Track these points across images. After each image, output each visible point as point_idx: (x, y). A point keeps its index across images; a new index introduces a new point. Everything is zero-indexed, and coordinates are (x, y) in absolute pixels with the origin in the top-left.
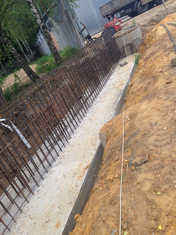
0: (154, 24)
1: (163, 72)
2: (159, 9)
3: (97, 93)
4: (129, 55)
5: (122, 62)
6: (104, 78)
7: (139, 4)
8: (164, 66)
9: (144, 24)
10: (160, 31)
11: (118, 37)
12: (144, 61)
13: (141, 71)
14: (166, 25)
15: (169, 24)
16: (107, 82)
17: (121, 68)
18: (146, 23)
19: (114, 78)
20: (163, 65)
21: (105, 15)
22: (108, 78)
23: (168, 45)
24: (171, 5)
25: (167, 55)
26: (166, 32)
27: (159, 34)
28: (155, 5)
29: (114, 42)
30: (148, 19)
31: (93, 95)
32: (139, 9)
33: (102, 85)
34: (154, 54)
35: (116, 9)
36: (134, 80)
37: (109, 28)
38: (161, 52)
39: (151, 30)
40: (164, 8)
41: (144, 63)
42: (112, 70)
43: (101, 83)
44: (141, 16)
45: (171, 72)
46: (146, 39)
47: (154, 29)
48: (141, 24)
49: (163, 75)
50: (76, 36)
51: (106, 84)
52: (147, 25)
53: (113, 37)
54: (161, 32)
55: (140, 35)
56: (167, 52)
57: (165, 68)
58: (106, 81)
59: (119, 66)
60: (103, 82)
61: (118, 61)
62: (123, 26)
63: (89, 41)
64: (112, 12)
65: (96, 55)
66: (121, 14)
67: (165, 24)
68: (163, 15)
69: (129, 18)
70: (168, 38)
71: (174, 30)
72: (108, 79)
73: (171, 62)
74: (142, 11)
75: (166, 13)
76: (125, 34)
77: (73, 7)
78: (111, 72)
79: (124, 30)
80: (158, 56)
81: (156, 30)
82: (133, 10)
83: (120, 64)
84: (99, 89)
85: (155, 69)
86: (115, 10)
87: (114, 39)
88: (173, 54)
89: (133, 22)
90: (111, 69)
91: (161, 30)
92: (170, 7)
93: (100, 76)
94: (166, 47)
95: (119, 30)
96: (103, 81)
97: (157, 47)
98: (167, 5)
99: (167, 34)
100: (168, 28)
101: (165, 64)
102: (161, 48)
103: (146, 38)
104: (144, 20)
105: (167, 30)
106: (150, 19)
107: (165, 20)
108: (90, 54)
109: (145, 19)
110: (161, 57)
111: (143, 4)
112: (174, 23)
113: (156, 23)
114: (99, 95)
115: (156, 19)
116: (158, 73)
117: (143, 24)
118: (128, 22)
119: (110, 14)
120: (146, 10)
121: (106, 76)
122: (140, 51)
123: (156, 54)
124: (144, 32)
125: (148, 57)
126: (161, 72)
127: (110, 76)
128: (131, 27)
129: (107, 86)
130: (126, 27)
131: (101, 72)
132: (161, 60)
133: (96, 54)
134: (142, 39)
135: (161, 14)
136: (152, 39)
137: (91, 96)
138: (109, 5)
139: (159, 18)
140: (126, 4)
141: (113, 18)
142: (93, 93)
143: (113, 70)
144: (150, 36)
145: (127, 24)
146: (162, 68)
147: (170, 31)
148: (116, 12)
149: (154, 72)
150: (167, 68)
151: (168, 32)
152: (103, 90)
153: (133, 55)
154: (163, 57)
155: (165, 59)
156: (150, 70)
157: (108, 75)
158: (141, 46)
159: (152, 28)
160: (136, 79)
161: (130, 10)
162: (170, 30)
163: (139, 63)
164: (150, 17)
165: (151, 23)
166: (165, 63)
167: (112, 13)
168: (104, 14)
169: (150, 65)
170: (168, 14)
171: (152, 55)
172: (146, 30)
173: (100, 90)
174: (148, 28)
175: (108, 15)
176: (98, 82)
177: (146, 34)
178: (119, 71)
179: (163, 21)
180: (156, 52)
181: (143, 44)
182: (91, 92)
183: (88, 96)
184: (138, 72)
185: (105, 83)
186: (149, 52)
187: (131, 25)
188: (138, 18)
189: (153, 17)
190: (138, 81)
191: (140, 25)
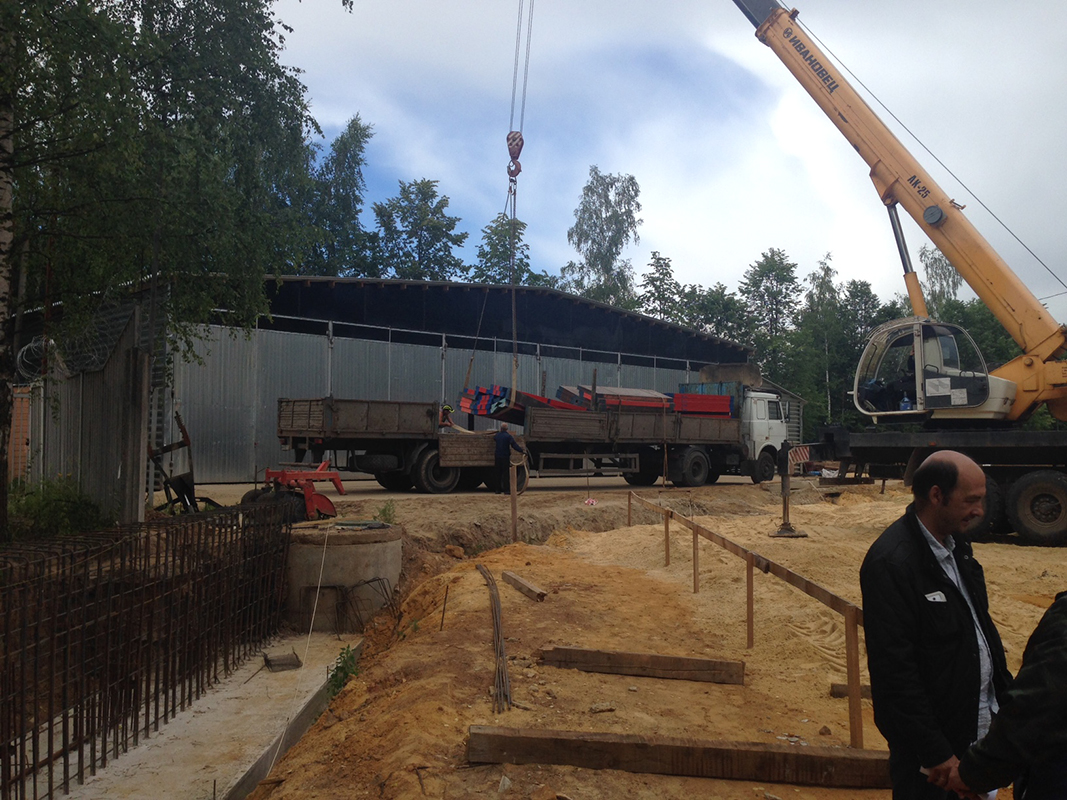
0: (456, 553)
1: (423, 773)
2: (491, 505)
3: (98, 755)
4: (322, 631)
5: (277, 649)
6: (166, 693)
7: (429, 457)
8: (435, 745)
9: (421, 534)
10: (469, 590)
11: (304, 540)
12: (370, 690)
13: (340, 732)
14: (498, 577)
15: (506, 578)
16: (170, 720)
17: (265, 674)
18: (429, 535)
19: (215, 710)
20: (432, 740)
21: (291, 435)
22: (187, 701)
23: (480, 660)
24: (536, 513)
25: (462, 701)
26: (487, 603)
27: (461, 598)
28: (483, 485)
29: (282, 551)
30: (441, 524)
31: (74, 757)
32: (423, 472)
33: (142, 724)
34: (418, 676)
35: (342, 436)
36: (297, 762)
37: (284, 489)
38: (445, 681)
39: (438, 571)
40: (509, 512)
41: (363, 699)
42: (221, 668)
43: (143, 711)
44: (423, 500)
45: (454, 786)
46: (407, 595)
47: (451, 575)
48: (411, 530)
49: (418, 788)
50: (129, 462)
51: (162, 727)
52: (432, 544)
53: (284, 531)
54: (469, 597)
55: (391, 572)
56: (467, 690)
57: (437, 759)
58: (170, 714)
59: (259, 661)
60: (152, 711)
61: (265, 638)
62: (340, 504)
63: (176, 501)
64: (322, 436)
65: (178, 570)
66: (350, 461)
67: (496, 572)
68: (499, 533)
69: (376, 485)
70: (486, 632)
71: (516, 610)
72: (182, 703)
73: (468, 741)
74: (430, 484)
75: (510, 530)
76: (336, 541)
77: (176, 349)
78: (212, 674)
79: (337, 524)
80: (427, 695)
81: (455, 580)
82: (399, 466)
83: (265, 657)
84: (116, 742)
85: (397, 747)
86: (333, 436)
87: (288, 539)
88: (484, 706)
89: (384, 512)
90: (221, 661)
91: (472, 589)
92: (530, 516)
93: (153, 676)
94: (468, 665)
95: (320, 514)
96: (152, 705)
97: (437, 654)
98: (524, 505)
99: (487, 616)
100: (501, 594)
101: (441, 742)
102: (450, 664)
103: (412, 595)
104: (427, 521)
105: (494, 599)
106: (449, 529)
107: (498, 556)
108: (153, 561)
109: (433, 519)
110: (438, 704)
111: (442, 464)
112: (524, 581)
113: (465, 553)
114: (100, 773)
115: (470, 536)
116: (403, 773)
117: (419, 535)
118: (364, 501)
119: (311, 439)
120: (449, 487)
121: (178, 689)
122: (371, 632)
123: (423, 682)
124: (411, 564)
125: (391, 678)
126: (417, 770)
127: (200, 691)
128: (370, 528)
129: (162, 739)
130: (351, 517)
131: (166, 661)
132: (435, 716)
133: (182, 571)
134: (396, 591)
135: (492, 529)
136: (431, 608)
137: (62, 760)
138: (321, 408)
139: (480, 537)
140: (382, 434)
141: (318, 459)
142: (74, 749)
143: (227, 668)
144: (426, 593)
145: (358, 508)
146: (425, 756)
147: (502, 605)
148: (337, 443)
149: (390, 759)
150: (445, 761)
151: (495, 608)
152: (132, 752)
153: (336, 636)
154: (445, 708)
155: (450, 720)
156: (376, 741)
157: (194, 685)
158: (379, 615)
159: (444, 563)
160: (305, 761)
161: (390, 461)
162: (504, 604)
163: (348, 688)
164: (451, 522)
165: (447, 546)
166: (443, 735)
167: (320, 442)
168: (289, 428)
169: (387, 717)
170: (515, 540)
171: (406, 676)
172: (420, 562)
173: (121, 747)
174: (430, 558)
175: (303, 440)
176: (128, 702)
177: (415, 577)
178: (251, 685)
179: (493, 555)
180: (425, 669)
181: (392, 609)
182: (71, 738)
183: (43, 755)
184: (326, 728)
185: (161, 722)
186: (400, 657)
187: (375, 518)
188: (407, 502)
189: (462, 525)
190: (310, 774)
191: (404, 532)
